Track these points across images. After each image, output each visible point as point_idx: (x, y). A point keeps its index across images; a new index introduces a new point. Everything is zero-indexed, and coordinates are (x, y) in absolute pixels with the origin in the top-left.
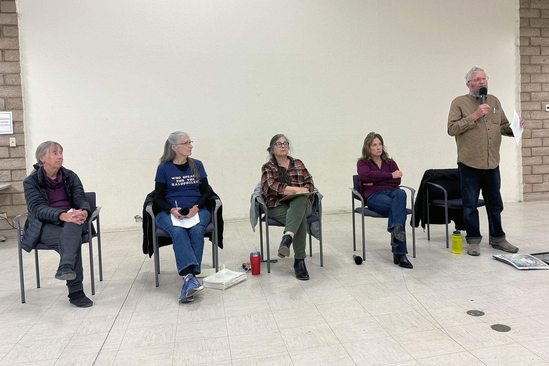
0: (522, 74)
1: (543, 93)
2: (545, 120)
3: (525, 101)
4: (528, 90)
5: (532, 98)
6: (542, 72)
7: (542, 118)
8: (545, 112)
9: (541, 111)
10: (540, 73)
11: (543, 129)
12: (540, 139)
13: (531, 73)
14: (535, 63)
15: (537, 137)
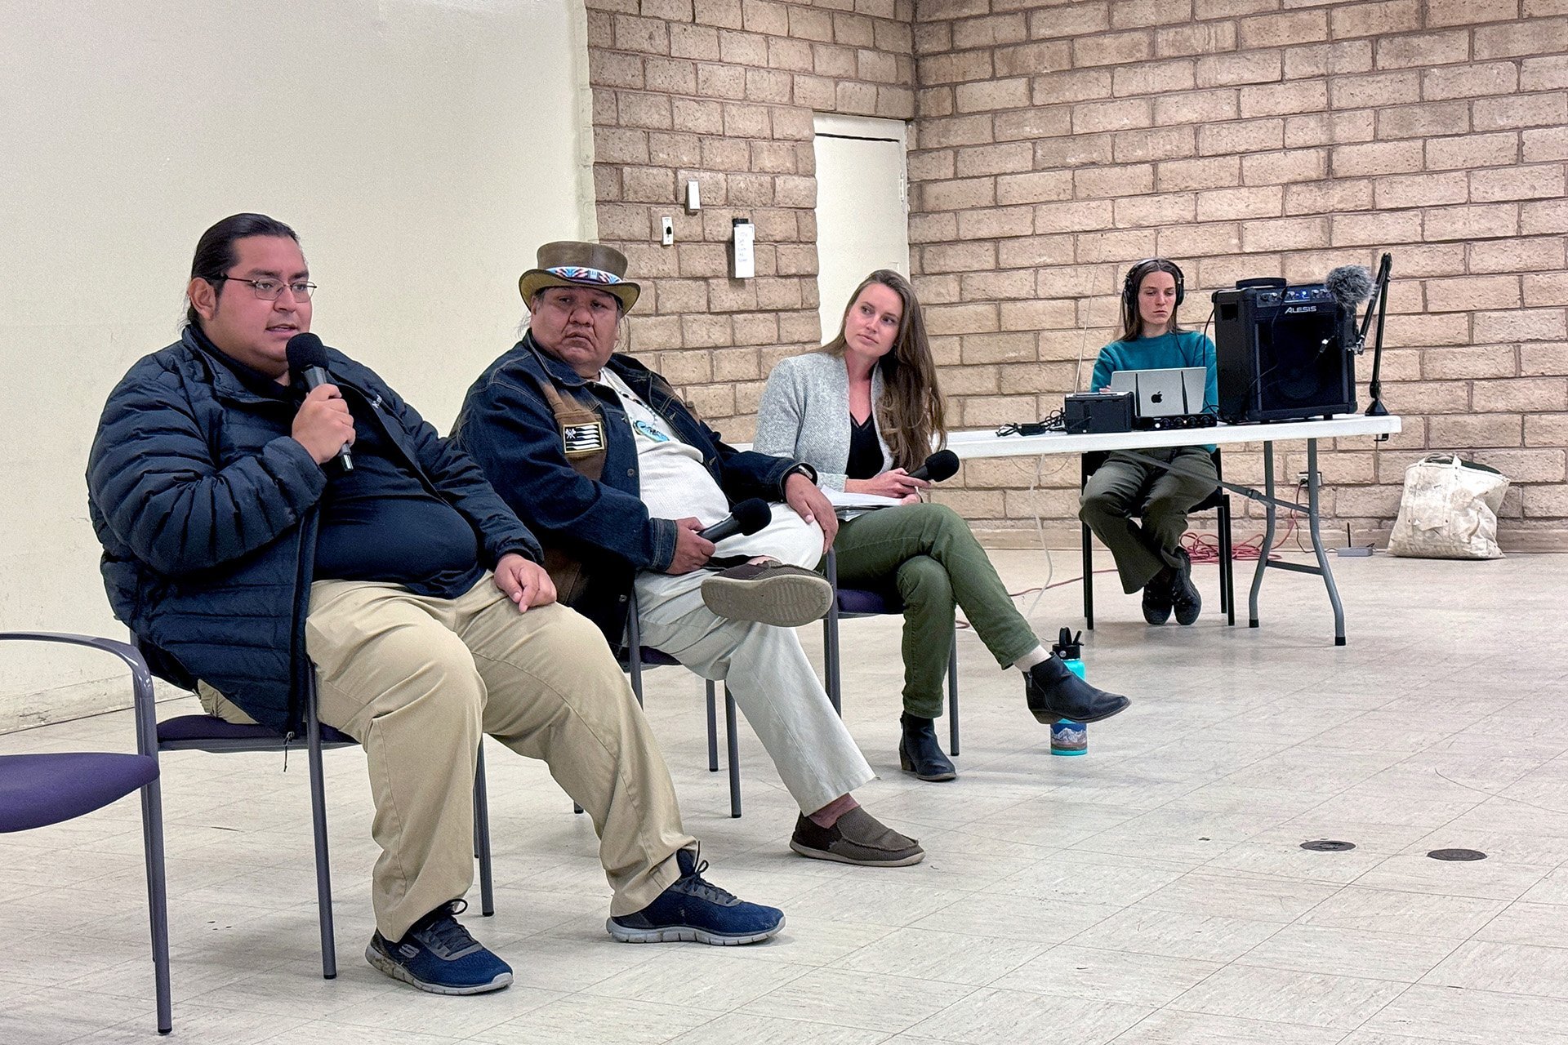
0: (593, 85)
1: (655, 171)
2: (661, 278)
3: (608, 199)
4: (616, 156)
5: (626, 188)
6: (646, 86)
7: (654, 272)
8: (659, 246)
9: (649, 242)
10: (641, 89)
11: (657, 315)
12: (651, 355)
13: (617, 86)
14: (628, 47)
15: (643, 348)
